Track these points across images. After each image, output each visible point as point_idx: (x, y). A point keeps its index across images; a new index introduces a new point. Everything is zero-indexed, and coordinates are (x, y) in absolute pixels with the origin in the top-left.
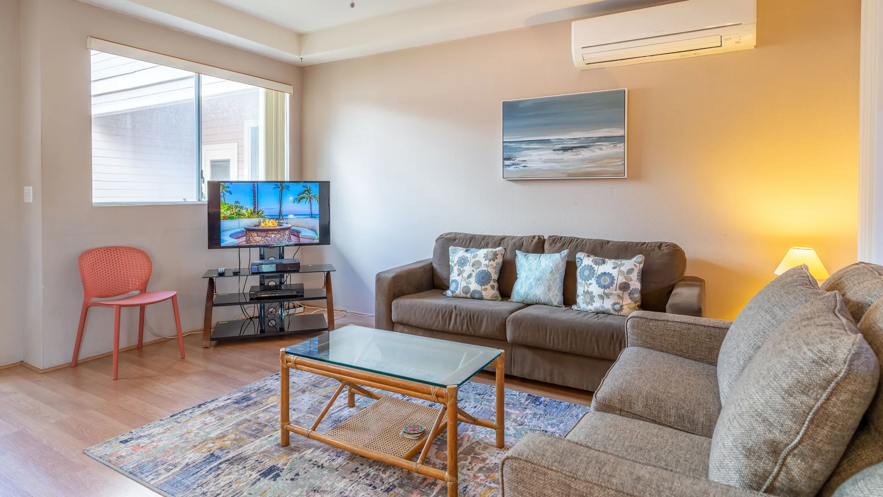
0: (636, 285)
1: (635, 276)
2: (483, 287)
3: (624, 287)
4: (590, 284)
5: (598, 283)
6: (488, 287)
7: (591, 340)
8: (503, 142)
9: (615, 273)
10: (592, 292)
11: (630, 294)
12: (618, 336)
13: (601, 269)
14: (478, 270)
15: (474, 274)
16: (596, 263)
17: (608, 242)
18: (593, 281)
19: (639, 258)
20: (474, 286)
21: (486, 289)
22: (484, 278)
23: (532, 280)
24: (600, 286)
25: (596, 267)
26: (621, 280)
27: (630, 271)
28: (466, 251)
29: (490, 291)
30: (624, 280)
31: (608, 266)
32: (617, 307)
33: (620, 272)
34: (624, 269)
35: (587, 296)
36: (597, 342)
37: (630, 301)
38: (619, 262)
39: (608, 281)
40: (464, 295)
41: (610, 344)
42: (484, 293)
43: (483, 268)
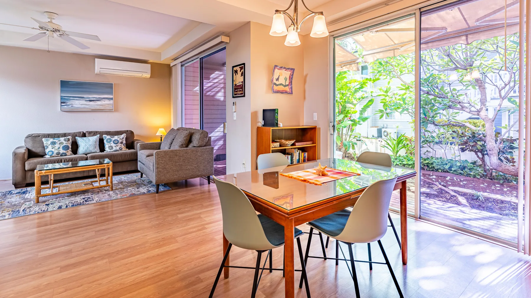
0: (124, 142)
1: (124, 139)
2: (67, 151)
3: (122, 143)
4: (111, 143)
5: (114, 143)
6: (69, 151)
7: (119, 157)
8: (61, 96)
9: (118, 139)
10: (112, 146)
11: (123, 145)
12: (127, 154)
13: (113, 139)
14: (63, 145)
15: (61, 147)
16: (111, 137)
17: (110, 131)
18: (112, 142)
19: (125, 134)
20: (62, 151)
21: (68, 152)
22: (66, 148)
23: (88, 146)
24: (115, 143)
25: (112, 138)
26: (121, 141)
27: (123, 138)
28: (54, 139)
29: (69, 152)
30: (122, 141)
31: (116, 137)
32: (121, 148)
33: (120, 139)
34: (121, 138)
35: (110, 147)
36: (121, 157)
37: (124, 147)
38: (119, 136)
39: (117, 142)
40: (57, 156)
41: (125, 156)
42: (67, 153)
43: (64, 144)
